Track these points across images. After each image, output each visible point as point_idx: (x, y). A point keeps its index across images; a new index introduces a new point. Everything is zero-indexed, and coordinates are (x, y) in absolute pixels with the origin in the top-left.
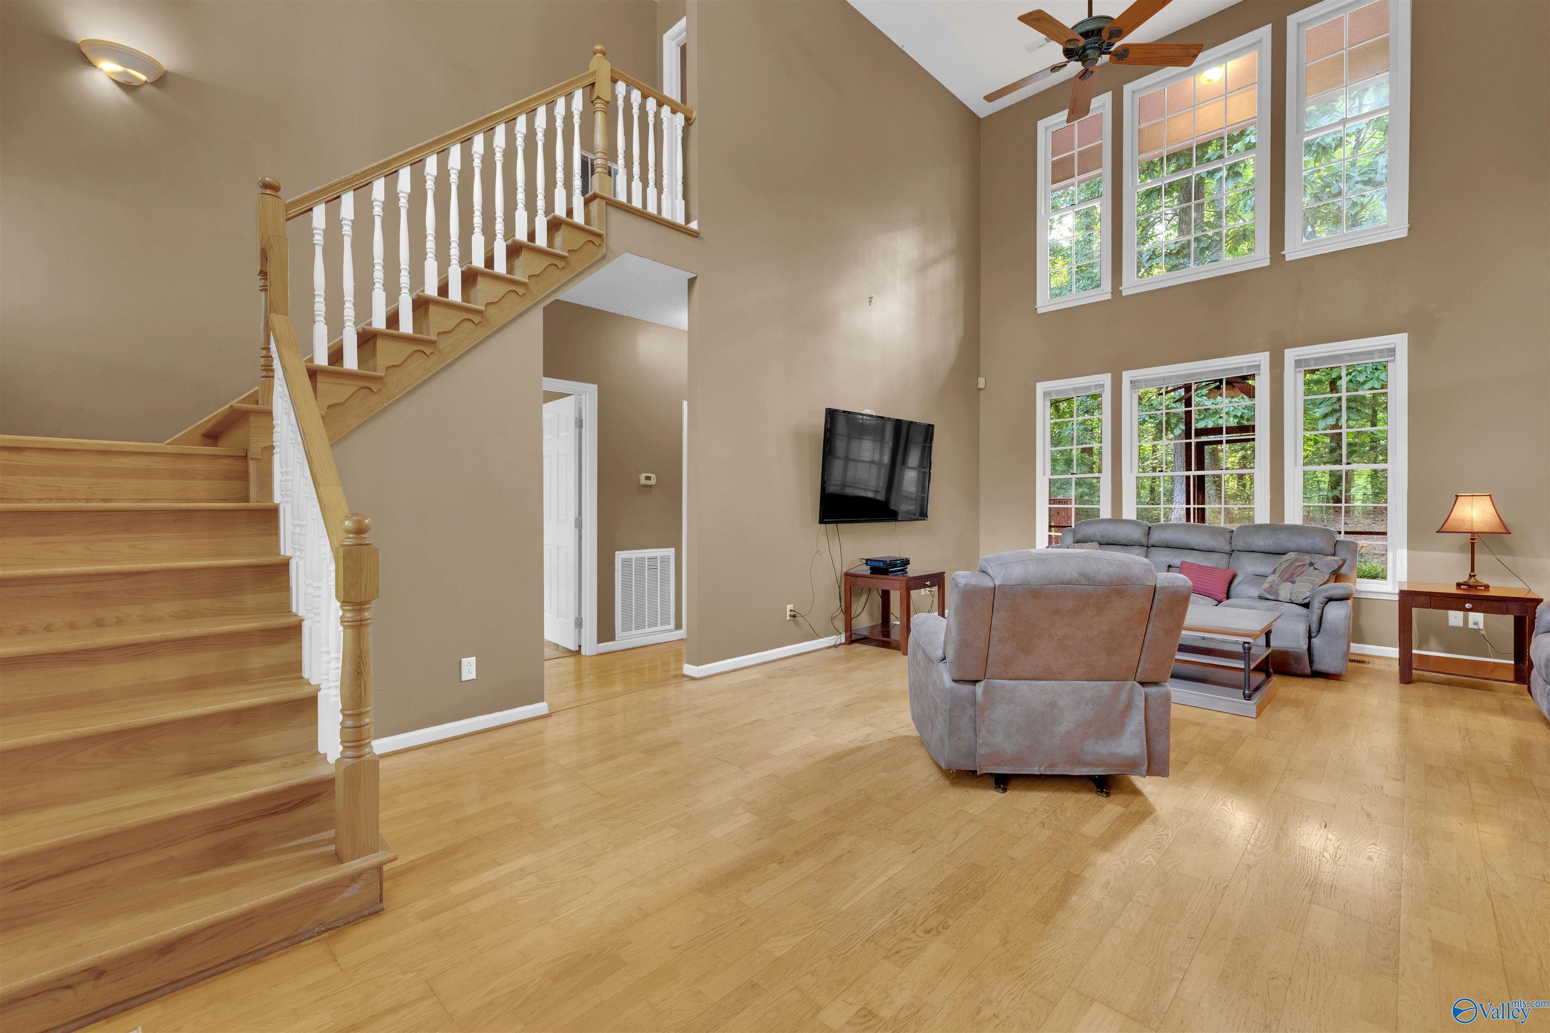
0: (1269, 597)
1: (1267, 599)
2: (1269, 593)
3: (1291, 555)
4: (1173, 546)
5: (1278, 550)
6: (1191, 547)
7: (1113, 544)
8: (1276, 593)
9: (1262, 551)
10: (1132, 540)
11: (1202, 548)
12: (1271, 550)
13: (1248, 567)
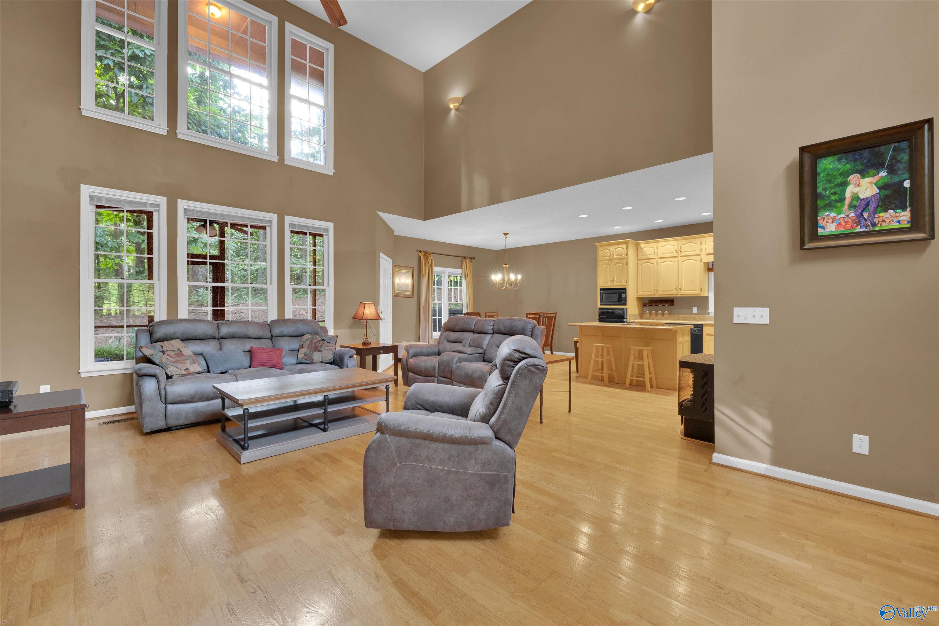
0: (306, 362)
1: (304, 363)
2: (306, 360)
3: (307, 336)
4: (237, 337)
5: (297, 334)
6: (248, 336)
7: (194, 339)
8: (311, 359)
9: (289, 335)
10: (208, 335)
11: (256, 336)
12: (294, 334)
13: (286, 345)
